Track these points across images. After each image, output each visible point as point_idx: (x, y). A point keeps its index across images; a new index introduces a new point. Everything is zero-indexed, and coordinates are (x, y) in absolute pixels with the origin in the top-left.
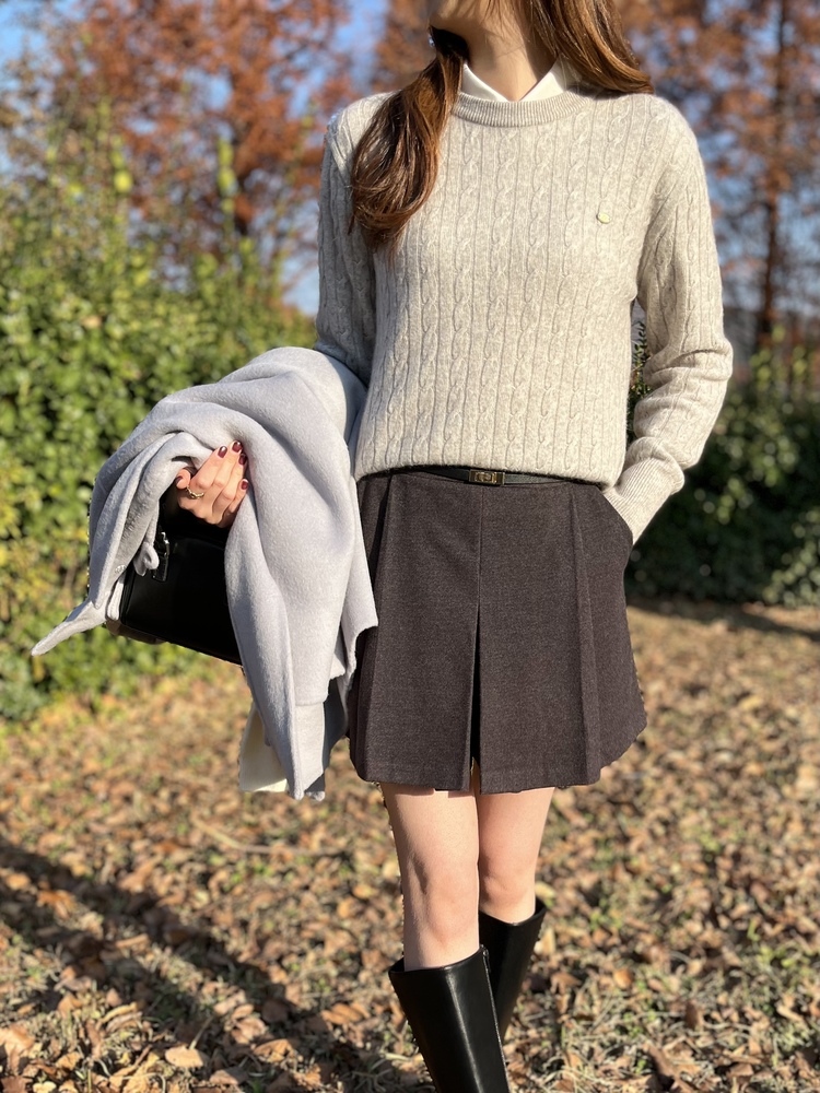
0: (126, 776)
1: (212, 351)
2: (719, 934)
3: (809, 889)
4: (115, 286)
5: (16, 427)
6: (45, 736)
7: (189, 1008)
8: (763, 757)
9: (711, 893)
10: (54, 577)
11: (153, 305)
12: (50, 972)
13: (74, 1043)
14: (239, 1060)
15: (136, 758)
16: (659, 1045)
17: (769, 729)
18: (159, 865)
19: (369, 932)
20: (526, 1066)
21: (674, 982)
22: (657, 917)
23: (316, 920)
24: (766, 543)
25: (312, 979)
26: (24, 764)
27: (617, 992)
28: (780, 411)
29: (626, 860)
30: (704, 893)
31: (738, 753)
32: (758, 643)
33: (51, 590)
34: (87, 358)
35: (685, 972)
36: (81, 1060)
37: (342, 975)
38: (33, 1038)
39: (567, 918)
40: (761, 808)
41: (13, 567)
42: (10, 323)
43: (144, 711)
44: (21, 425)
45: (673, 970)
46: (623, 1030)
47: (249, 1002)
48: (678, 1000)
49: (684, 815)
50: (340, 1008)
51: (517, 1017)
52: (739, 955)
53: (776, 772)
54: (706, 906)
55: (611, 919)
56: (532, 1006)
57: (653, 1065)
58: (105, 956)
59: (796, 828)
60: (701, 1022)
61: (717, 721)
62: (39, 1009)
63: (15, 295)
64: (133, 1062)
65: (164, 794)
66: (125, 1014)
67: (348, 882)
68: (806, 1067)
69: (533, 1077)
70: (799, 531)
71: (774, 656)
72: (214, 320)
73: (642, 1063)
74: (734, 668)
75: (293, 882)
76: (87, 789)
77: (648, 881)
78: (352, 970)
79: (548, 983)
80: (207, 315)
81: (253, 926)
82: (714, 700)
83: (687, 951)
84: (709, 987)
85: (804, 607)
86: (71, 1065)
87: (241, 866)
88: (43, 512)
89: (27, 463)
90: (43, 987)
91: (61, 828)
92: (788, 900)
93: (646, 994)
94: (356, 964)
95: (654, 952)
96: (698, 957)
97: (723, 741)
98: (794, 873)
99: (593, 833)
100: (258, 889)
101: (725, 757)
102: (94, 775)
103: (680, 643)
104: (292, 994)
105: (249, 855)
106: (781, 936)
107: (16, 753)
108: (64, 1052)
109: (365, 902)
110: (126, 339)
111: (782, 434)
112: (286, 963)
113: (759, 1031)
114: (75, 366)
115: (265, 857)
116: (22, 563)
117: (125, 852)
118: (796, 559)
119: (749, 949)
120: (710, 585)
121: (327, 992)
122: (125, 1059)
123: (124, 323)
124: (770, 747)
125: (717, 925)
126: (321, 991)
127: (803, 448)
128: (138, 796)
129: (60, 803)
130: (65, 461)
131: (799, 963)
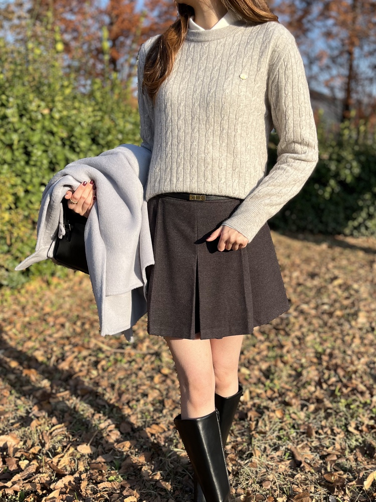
0: (62, 314)
1: (100, 124)
2: (322, 391)
3: (362, 370)
4: (56, 95)
5: (13, 159)
6: (27, 295)
7: (88, 425)
8: (344, 308)
9: (319, 373)
10: (30, 226)
11: (73, 103)
12: (28, 408)
13: (37, 442)
14: (110, 450)
15: (67, 306)
16: (295, 445)
17: (346, 294)
18: (76, 357)
19: (168, 390)
20: (236, 456)
21: (302, 415)
22: (295, 383)
23: (144, 385)
24: (346, 208)
25: (142, 412)
26: (18, 308)
27: (277, 420)
28: (353, 149)
29: (281, 357)
30: (316, 373)
31: (332, 305)
32: (341, 253)
33: (29, 232)
34: (44, 128)
35: (307, 410)
36: (40, 450)
37: (155, 410)
38: (19, 439)
39: (255, 384)
40: (342, 331)
41: (12, 222)
42: (9, 112)
43: (71, 284)
44: (15, 158)
45: (302, 409)
46: (279, 438)
47: (114, 423)
48: (304, 423)
49: (308, 335)
50: (154, 426)
51: (232, 431)
52: (331, 402)
53: (348, 315)
54: (317, 378)
55: (275, 384)
56: (239, 426)
57: (292, 455)
58: (52, 400)
59: (357, 341)
60: (314, 434)
61: (323, 290)
62: (22, 425)
63: (11, 100)
64: (63, 450)
65: (79, 323)
66: (60, 428)
67: (159, 366)
68: (361, 456)
69: (239, 461)
70: (360, 203)
71: (348, 260)
72: (100, 110)
73: (287, 454)
74: (331, 265)
75: (135, 366)
76: (45, 320)
77: (291, 366)
78: (160, 408)
79: (246, 415)
80: (97, 108)
81: (117, 387)
82: (321, 280)
83: (308, 400)
84: (317, 417)
85: (362, 237)
86: (36, 452)
87: (112, 358)
88: (25, 197)
89: (17, 175)
90: (24, 415)
91: (33, 339)
92: (354, 376)
93: (290, 421)
94: (162, 406)
95: (294, 401)
96: (313, 403)
97: (326, 300)
98: (356, 362)
99: (267, 344)
100: (119, 369)
101: (326, 307)
102: (48, 314)
103: (307, 253)
104: (133, 419)
105: (115, 353)
106: (350, 394)
107: (14, 303)
108: (33, 446)
109: (166, 376)
110: (61, 119)
111: (354, 159)
112: (131, 404)
113: (340, 439)
114: (38, 131)
115: (122, 354)
116: (16, 220)
117: (61, 351)
118: (359, 215)
119: (336, 400)
120: (320, 227)
121: (149, 419)
122: (59, 450)
123: (60, 112)
124: (346, 302)
125: (321, 388)
126: (146, 418)
127: (363, 166)
128: (67, 325)
129: (33, 327)
130: (34, 174)
131: (358, 406)
